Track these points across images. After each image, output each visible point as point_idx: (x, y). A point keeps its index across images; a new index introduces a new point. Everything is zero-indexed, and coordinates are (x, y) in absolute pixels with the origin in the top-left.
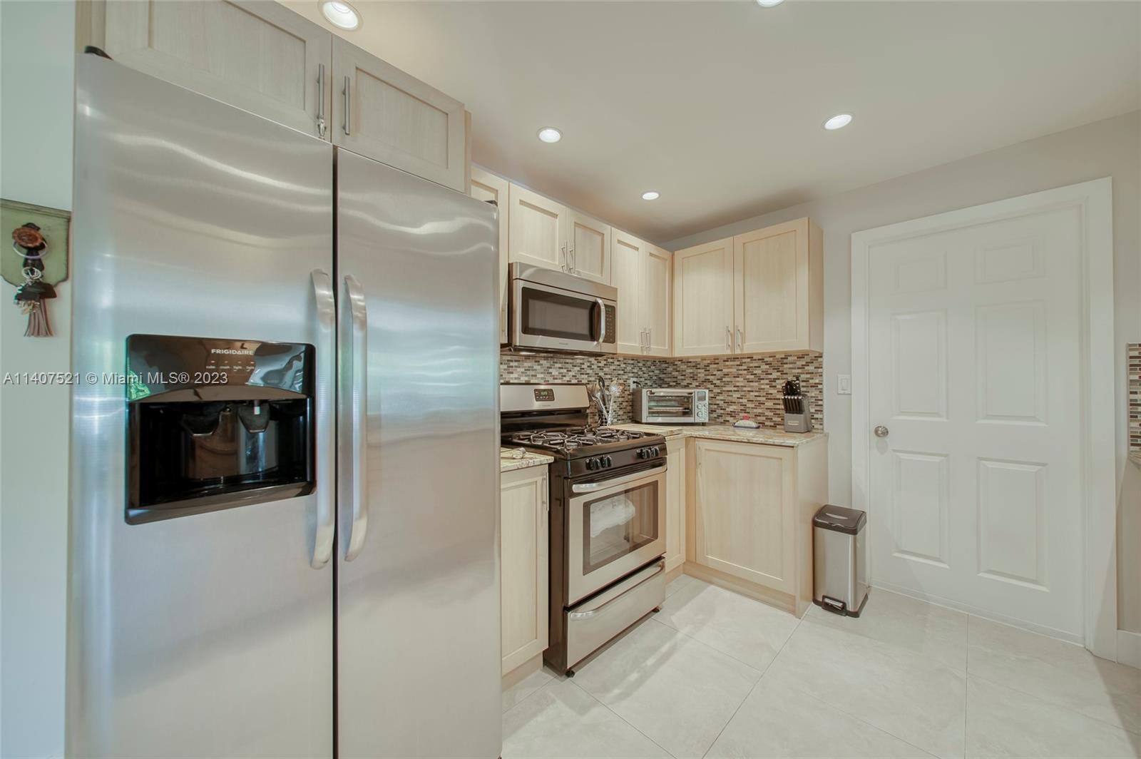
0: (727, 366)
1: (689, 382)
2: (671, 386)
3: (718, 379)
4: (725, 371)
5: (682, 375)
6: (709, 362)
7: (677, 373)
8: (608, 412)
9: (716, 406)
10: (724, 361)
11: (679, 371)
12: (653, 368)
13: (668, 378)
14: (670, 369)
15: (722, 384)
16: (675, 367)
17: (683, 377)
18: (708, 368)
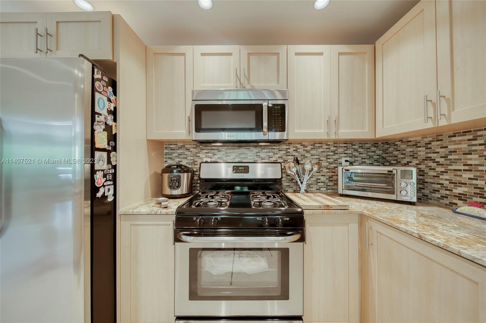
0: (455, 141)
1: (409, 160)
2: (392, 164)
3: (441, 157)
4: (452, 147)
5: (402, 154)
6: (431, 139)
7: (397, 152)
8: (302, 183)
9: (439, 186)
10: (449, 137)
11: (400, 150)
12: (373, 149)
13: (390, 157)
14: (391, 149)
15: (448, 162)
16: (396, 147)
17: (403, 156)
18: (429, 146)
